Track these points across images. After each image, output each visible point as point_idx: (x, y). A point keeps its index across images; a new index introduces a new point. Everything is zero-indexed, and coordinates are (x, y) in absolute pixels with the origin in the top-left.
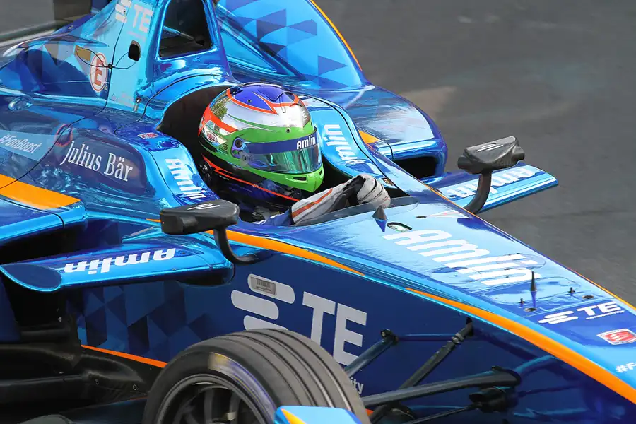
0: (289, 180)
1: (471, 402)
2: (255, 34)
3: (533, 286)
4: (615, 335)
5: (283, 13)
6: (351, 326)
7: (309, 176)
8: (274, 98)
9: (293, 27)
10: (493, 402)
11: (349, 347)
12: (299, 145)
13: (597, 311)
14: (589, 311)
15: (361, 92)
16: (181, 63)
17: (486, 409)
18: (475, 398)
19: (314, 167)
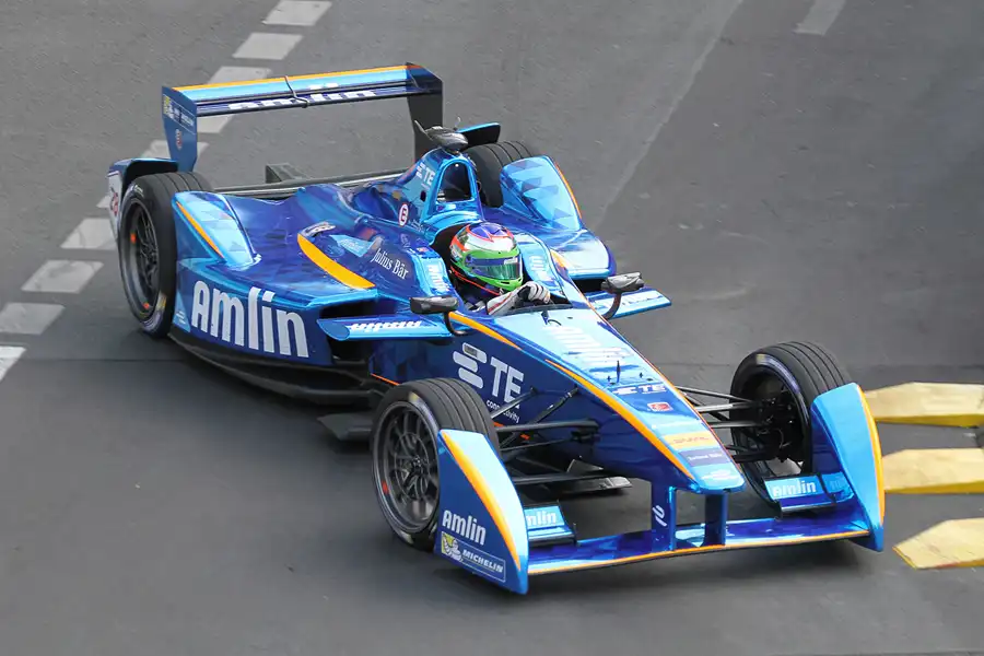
0: (498, 283)
1: (571, 436)
2: (520, 190)
3: (618, 369)
4: (657, 405)
5: (540, 179)
6: (515, 380)
7: (511, 281)
8: (494, 233)
9: (544, 188)
10: (585, 438)
11: (513, 394)
12: (506, 262)
13: (650, 389)
14: (645, 388)
15: (579, 233)
16: (451, 206)
17: (580, 441)
18: (575, 434)
19: (517, 276)
